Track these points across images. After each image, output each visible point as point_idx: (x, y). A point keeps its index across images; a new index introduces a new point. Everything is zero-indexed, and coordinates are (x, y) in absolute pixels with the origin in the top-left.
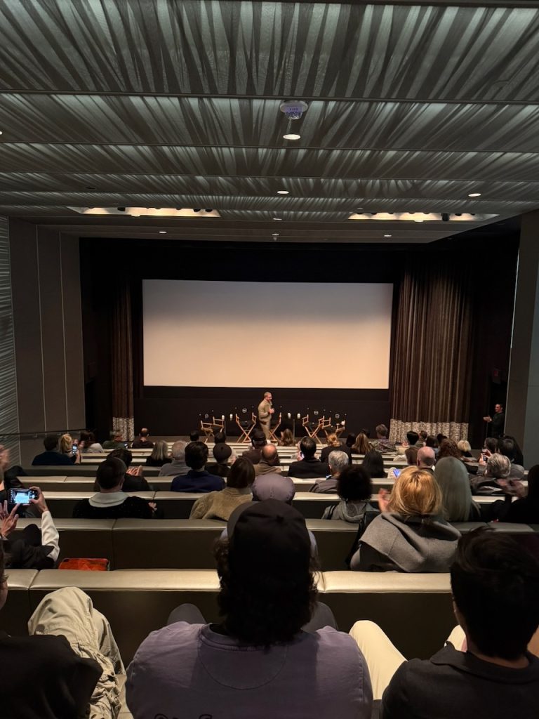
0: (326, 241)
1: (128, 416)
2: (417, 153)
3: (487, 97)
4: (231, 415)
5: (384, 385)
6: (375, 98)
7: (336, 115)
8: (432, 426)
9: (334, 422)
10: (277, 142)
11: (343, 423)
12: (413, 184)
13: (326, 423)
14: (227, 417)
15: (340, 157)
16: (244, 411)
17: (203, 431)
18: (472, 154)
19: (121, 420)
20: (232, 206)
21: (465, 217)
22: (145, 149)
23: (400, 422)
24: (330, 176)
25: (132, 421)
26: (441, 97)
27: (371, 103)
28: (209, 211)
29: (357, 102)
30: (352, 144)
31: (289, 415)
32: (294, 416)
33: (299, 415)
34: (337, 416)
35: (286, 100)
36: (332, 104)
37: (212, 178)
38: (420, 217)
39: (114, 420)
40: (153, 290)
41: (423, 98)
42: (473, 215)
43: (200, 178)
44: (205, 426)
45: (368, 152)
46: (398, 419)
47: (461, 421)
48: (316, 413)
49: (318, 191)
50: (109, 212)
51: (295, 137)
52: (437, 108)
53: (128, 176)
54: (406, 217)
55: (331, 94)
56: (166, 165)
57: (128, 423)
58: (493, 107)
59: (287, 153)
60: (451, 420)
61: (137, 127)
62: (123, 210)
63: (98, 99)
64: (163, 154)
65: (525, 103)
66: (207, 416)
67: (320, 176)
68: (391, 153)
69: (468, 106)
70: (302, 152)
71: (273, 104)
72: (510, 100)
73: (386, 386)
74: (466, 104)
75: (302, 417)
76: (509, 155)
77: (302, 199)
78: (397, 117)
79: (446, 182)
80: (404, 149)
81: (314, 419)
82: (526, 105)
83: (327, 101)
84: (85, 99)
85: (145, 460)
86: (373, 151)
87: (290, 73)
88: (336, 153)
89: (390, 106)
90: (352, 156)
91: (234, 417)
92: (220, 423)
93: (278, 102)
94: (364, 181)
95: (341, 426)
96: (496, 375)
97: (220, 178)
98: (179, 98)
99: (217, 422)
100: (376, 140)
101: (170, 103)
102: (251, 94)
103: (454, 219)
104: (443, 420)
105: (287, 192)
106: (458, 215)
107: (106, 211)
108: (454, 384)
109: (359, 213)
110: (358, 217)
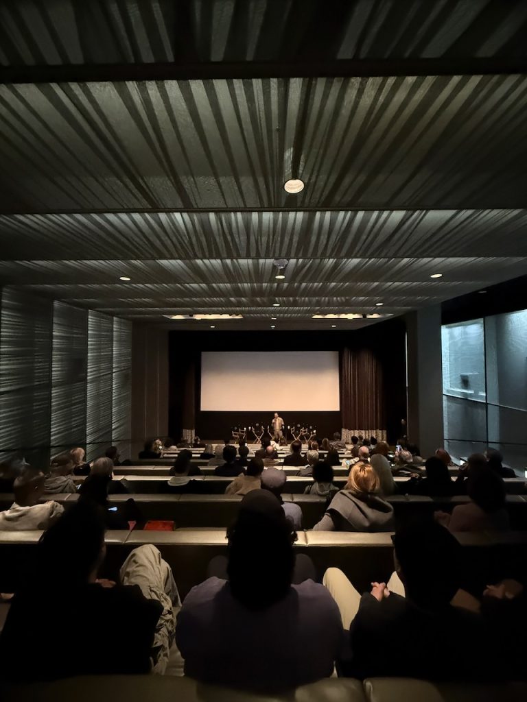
0: (300, 329)
1: (192, 429)
2: (347, 284)
3: (383, 254)
5: (338, 409)
6: (323, 257)
7: (303, 266)
9: (309, 431)
10: (272, 280)
11: (315, 431)
12: (346, 300)
13: (305, 432)
14: (247, 429)
15: (306, 287)
16: (257, 425)
18: (376, 284)
19: (187, 431)
20: (249, 312)
21: (375, 316)
22: (204, 285)
23: (347, 430)
24: (301, 296)
25: (194, 431)
26: (358, 255)
27: (321, 259)
28: (237, 315)
29: (314, 259)
30: (313, 280)
33: (289, 427)
34: (311, 427)
35: (276, 259)
36: (301, 261)
37: (238, 299)
38: (350, 316)
39: (184, 430)
40: (207, 357)
41: (349, 255)
42: (379, 314)
43: (232, 299)
44: (235, 434)
45: (321, 284)
46: (346, 428)
47: (382, 429)
48: (298, 425)
49: (295, 304)
50: (185, 317)
51: (282, 277)
52: (355, 261)
53: (194, 299)
54: (343, 316)
55: (300, 255)
56: (214, 293)
57: (191, 432)
58: (386, 260)
59: (278, 285)
60: (376, 428)
61: (200, 275)
63: (179, 261)
64: (213, 287)
65: (403, 257)
66: (236, 428)
67: (296, 296)
68: (333, 284)
69: (373, 260)
70: (286, 285)
71: (270, 262)
72: (395, 256)
74: (372, 258)
75: (291, 428)
76: (397, 284)
77: (287, 308)
78: (336, 266)
79: (363, 298)
80: (340, 282)
81: (298, 429)
82: (404, 258)
83: (298, 259)
84: (173, 262)
85: (199, 455)
86: (324, 283)
87: (278, 245)
88: (304, 285)
89: (331, 260)
90: (312, 286)
91: (251, 429)
92: (243, 432)
93: (272, 260)
94: (319, 298)
95: (313, 433)
97: (243, 299)
98: (221, 260)
100: (325, 277)
101: (216, 262)
102: (258, 257)
103: (369, 317)
104: (372, 429)
105: (278, 305)
106: (371, 315)
107: (183, 317)
108: (376, 407)
109: (318, 315)
110: (317, 317)
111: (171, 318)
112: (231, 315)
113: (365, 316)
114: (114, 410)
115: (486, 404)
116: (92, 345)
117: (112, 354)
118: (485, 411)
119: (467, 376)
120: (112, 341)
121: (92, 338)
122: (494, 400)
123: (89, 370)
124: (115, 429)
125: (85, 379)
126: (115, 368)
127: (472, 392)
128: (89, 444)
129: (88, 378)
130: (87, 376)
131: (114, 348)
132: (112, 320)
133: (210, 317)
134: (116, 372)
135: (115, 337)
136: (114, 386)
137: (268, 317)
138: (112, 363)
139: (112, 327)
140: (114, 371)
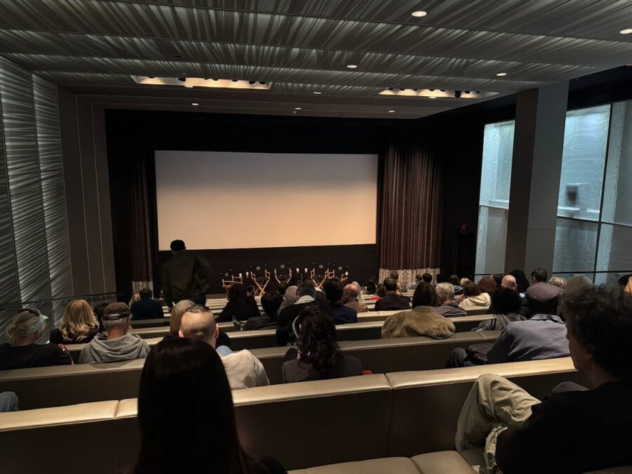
0: (337, 115)
1: (148, 280)
2: (503, 34)
4: (247, 273)
5: (372, 240)
9: (338, 274)
11: (347, 273)
12: (467, 63)
14: (244, 275)
16: (258, 268)
17: (225, 288)
18: (540, 38)
19: (140, 283)
21: (471, 95)
22: (280, 19)
24: (411, 52)
25: (151, 284)
28: (262, 82)
31: (298, 270)
32: (302, 270)
33: (306, 270)
34: (340, 268)
37: (306, 50)
38: (435, 94)
39: (134, 283)
40: (164, 159)
42: (478, 93)
44: (226, 284)
45: (465, 32)
47: (434, 267)
48: (321, 267)
50: (165, 82)
51: (422, 14)
54: (426, 93)
56: (280, 35)
60: (427, 266)
62: (184, 80)
64: (291, 24)
66: (227, 275)
67: (403, 51)
68: (482, 34)
73: (374, 242)
75: (309, 271)
76: (566, 40)
77: (361, 74)
79: (493, 62)
80: (497, 30)
81: (320, 272)
86: (470, 31)
88: (439, 31)
90: (449, 35)
91: (250, 274)
92: (239, 280)
94: (432, 58)
95: (345, 276)
96: (464, 227)
97: (314, 51)
99: (235, 280)
103: (464, 96)
104: (422, 267)
105: (355, 66)
106: (468, 92)
107: (163, 81)
108: (429, 236)
109: (391, 89)
110: (387, 93)
111: (139, 81)
112: (251, 83)
113: (458, 94)
114: (50, 246)
115: (600, 223)
116: (11, 125)
117: (37, 146)
118: (596, 233)
119: (576, 188)
120: (34, 120)
121: (8, 112)
122: (609, 217)
123: (10, 173)
124: (55, 278)
125: (5, 189)
126: (45, 171)
127: (578, 209)
128: (24, 303)
129: (11, 187)
130: (8, 184)
131: (38, 135)
132: (30, 79)
133: (211, 83)
134: (45, 179)
135: (37, 113)
136: (45, 205)
137: (311, 90)
138: (38, 163)
139: (32, 94)
140: (42, 177)
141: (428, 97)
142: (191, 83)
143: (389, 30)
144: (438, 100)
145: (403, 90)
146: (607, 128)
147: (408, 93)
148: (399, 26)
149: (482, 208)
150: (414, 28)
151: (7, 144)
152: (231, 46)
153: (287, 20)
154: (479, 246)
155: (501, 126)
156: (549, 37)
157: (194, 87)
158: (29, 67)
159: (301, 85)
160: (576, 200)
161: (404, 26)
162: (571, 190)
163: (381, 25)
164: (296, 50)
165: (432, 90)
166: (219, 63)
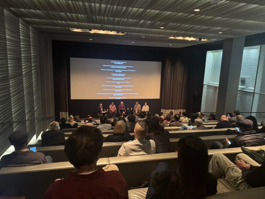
1: (66, 112)
5: (158, 97)
8: (174, 111)
19: (63, 113)
23: (164, 110)
25: (68, 113)
28: (122, 32)
31: (128, 109)
32: (130, 109)
33: (131, 109)
38: (190, 39)
39: (60, 113)
40: (74, 62)
42: (208, 39)
46: (163, 109)
47: (183, 109)
54: (187, 38)
57: (66, 114)
60: (180, 109)
62: (91, 30)
80: (224, 17)
86: (214, 17)
96: (196, 93)
103: (203, 40)
104: (178, 109)
105: (163, 28)
106: (204, 39)
107: (82, 30)
108: (181, 96)
109: (174, 37)
110: (172, 38)
111: (72, 30)
112: (118, 32)
113: (200, 39)
114: (35, 97)
115: (254, 93)
116: (23, 48)
117: (31, 56)
118: (252, 97)
119: (245, 78)
120: (30, 45)
121: (22, 42)
122: (258, 91)
123: (23, 67)
124: (36, 110)
125: (21, 74)
126: (33, 66)
127: (245, 87)
128: (27, 120)
129: (23, 73)
130: (22, 72)
131: (32, 51)
132: (29, 28)
133: (102, 32)
134: (33, 70)
135: (31, 42)
136: (33, 80)
137: (142, 36)
138: (31, 63)
139: (29, 34)
140: (33, 69)
141: (188, 40)
142: (93, 31)
143: (183, 15)
144: (192, 41)
145: (179, 37)
146: (258, 55)
147: (180, 38)
148: (188, 14)
149: (205, 85)
150: (193, 15)
151: (22, 55)
152: (117, 19)
153: (144, 10)
154: (202, 101)
155: (213, 52)
156: (244, 20)
157: (94, 33)
158: (28, 23)
159: (138, 34)
160: (245, 83)
161: (189, 14)
162: (243, 79)
163: (180, 14)
164: (142, 21)
165: (190, 37)
166: (109, 24)
